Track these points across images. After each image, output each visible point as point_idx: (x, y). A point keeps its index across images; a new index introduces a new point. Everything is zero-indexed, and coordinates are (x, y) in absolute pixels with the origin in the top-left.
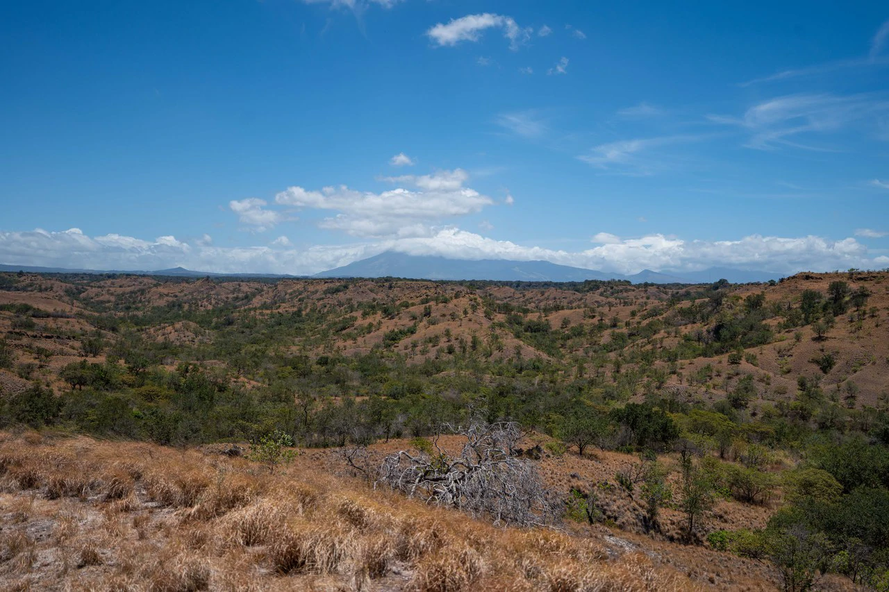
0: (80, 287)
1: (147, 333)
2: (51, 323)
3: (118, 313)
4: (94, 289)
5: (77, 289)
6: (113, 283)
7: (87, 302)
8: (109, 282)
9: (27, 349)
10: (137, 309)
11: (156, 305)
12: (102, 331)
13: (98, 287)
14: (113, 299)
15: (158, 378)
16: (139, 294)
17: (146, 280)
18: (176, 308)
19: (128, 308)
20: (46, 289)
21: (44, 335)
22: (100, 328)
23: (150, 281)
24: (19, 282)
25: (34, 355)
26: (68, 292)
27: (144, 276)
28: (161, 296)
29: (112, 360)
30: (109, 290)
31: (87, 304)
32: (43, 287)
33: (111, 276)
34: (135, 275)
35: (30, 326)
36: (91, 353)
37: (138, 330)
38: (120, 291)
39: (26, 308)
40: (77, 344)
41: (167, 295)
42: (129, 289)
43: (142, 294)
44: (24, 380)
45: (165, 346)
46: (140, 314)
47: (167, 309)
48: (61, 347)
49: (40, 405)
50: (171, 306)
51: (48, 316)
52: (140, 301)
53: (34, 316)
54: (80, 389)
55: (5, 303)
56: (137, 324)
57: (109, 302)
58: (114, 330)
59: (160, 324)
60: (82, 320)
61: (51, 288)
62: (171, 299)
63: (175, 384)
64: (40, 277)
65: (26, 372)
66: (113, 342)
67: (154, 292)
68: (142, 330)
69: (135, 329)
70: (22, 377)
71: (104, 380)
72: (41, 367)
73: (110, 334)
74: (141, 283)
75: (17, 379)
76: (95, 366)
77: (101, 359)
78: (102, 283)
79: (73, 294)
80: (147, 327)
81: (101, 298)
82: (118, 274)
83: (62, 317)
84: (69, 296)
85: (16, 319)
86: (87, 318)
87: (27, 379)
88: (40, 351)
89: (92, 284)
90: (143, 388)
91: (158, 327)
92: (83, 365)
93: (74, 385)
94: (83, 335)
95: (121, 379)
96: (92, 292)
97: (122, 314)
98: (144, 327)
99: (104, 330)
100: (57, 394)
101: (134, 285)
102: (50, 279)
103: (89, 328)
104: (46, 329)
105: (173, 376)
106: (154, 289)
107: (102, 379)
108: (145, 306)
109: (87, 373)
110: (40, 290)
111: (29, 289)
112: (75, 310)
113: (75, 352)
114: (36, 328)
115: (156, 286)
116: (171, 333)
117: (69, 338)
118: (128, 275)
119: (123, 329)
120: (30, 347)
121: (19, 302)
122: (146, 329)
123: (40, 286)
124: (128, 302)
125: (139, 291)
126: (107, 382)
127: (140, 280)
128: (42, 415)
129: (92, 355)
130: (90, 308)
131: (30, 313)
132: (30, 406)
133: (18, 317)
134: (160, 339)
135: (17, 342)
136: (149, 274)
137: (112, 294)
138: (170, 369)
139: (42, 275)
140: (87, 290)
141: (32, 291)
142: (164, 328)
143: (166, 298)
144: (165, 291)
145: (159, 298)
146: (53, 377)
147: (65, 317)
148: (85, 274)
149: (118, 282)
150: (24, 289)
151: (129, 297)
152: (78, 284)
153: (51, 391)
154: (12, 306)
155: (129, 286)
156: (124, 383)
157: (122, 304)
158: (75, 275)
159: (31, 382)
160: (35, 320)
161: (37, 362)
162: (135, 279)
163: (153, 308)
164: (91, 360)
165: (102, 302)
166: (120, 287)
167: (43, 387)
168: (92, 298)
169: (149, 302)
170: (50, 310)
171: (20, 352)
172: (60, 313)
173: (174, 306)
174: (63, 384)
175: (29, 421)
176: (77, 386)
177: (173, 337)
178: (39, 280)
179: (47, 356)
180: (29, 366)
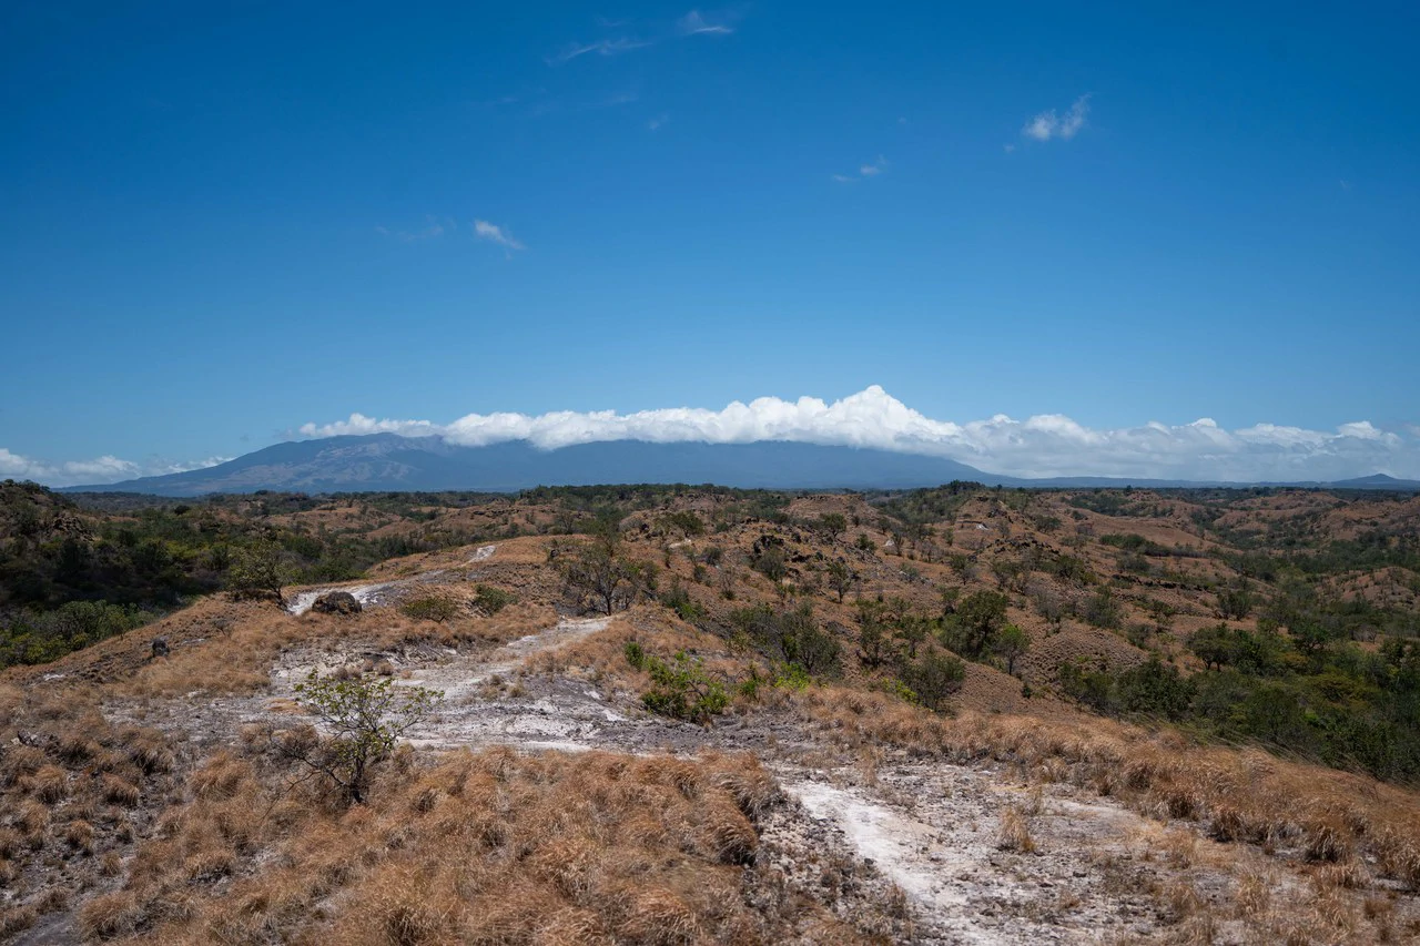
0: (1213, 509)
1: (1324, 586)
2: (1171, 564)
3: (1275, 552)
4: (1234, 512)
5: (1209, 513)
6: (1264, 503)
7: (1224, 533)
8: (1258, 501)
9: (1139, 602)
10: (1305, 544)
11: (1338, 538)
12: (1249, 580)
13: (1242, 509)
14: (1265, 528)
15: (1347, 663)
16: (1308, 520)
17: (1319, 497)
18: (1375, 544)
19: (1291, 543)
20: (1164, 514)
21: (1163, 582)
22: (1247, 574)
23: (1327, 499)
24: (1127, 502)
25: (1150, 612)
26: (1196, 518)
27: (1317, 490)
28: (1347, 523)
29: (1267, 629)
30: (1257, 515)
31: (1224, 536)
32: (1160, 509)
33: (1262, 491)
34: (1303, 489)
35: (1143, 568)
36: (1233, 613)
37: (1309, 580)
38: (1276, 514)
39: (1136, 542)
40: (1212, 599)
41: (1359, 522)
42: (1291, 512)
43: (1314, 520)
44: (1137, 649)
45: (1358, 609)
46: (1311, 553)
47: (1359, 546)
48: (1187, 601)
49: (1160, 689)
50: (1367, 540)
51: (1167, 553)
52: (1312, 532)
53: (1147, 553)
54: (1219, 670)
55: (1109, 534)
56: (1306, 570)
57: (1259, 532)
58: (1268, 578)
59: (1346, 572)
60: (1217, 562)
61: (1171, 512)
62: (1365, 529)
63: (1379, 676)
64: (1154, 495)
65: (1139, 637)
66: (1268, 597)
67: (1334, 516)
68: (1316, 580)
69: (1304, 578)
70: (1134, 644)
71: (1254, 658)
72: (1160, 630)
73: (1261, 585)
74: (1311, 502)
75: (1127, 646)
76: (1240, 633)
77: (1249, 625)
78: (1247, 503)
79: (1204, 521)
80: (1324, 575)
81: (1246, 527)
82: (1273, 487)
83: (1187, 555)
84: (1198, 523)
85: (1123, 558)
86: (1226, 558)
87: (1141, 647)
88: (1158, 608)
89: (1232, 505)
90: (1322, 678)
91: (1343, 576)
92: (1222, 632)
93: (1209, 663)
94: (1220, 585)
95: (1282, 659)
96: (1231, 516)
97: (1281, 552)
98: (1318, 575)
99: (1253, 577)
100: (1185, 674)
101: (1300, 505)
102: (1169, 498)
103: (1230, 574)
104: (1165, 574)
105: (1374, 663)
106: (1333, 513)
107: (1251, 656)
108: (1319, 540)
109: (1228, 646)
110: (1156, 515)
111: (1141, 513)
112: (1207, 544)
113: (1209, 610)
114: (1151, 570)
115: (1339, 506)
116: (1367, 586)
117: (1198, 589)
118: (1290, 490)
119: (1283, 577)
120: (1143, 599)
121: (1125, 533)
122: (1322, 578)
123: (1155, 508)
124: (1292, 533)
125: (1308, 516)
126: (1259, 664)
127: (1311, 496)
128: (1164, 704)
129: (1235, 617)
130: (1229, 543)
131: (1142, 548)
132: (1147, 688)
133: (1126, 554)
134: (1348, 596)
135: (1126, 591)
136: (1323, 486)
137: (1264, 521)
138: (1368, 648)
139: (1158, 491)
140: (1223, 513)
141: (1143, 516)
142: (1355, 577)
143: (1356, 528)
144: (1356, 515)
145: (1345, 527)
146: (1177, 648)
147: (1192, 556)
148: (1220, 489)
149: (1273, 500)
150: (1133, 513)
151: (1292, 524)
152: (1211, 505)
153: (1175, 669)
154: (1118, 538)
155: (1292, 508)
156: (1289, 665)
157: (1280, 535)
158: (1206, 491)
159: (1147, 653)
160: (1149, 559)
161: (1153, 622)
162: (1302, 497)
163: (1335, 543)
164: (1233, 625)
165: (1249, 533)
166: (1278, 508)
167: (1164, 662)
168: (1232, 527)
169: (1326, 534)
170: (1170, 544)
171: (1130, 607)
172: (1184, 549)
173: (1371, 540)
174: (1192, 659)
175: (1145, 710)
176: (1214, 665)
177: (1371, 593)
178: (1154, 499)
179: (1168, 615)
180: (1143, 628)
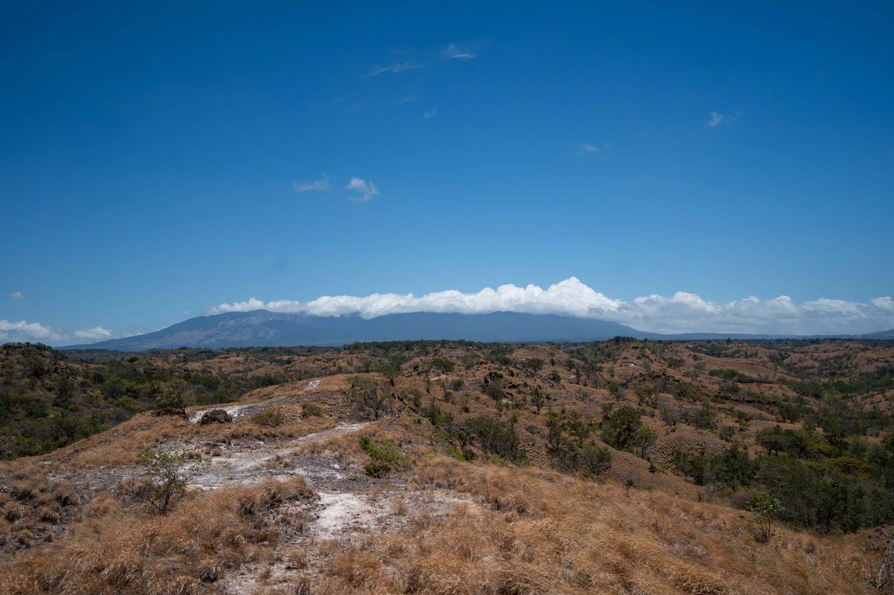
0: (783, 353)
1: (853, 401)
2: (754, 388)
3: (823, 380)
4: (797, 354)
5: (781, 355)
6: (816, 349)
7: (790, 368)
8: (813, 347)
9: (729, 412)
10: (843, 375)
11: (864, 371)
12: (804, 398)
13: (802, 353)
14: (817, 364)
15: (859, 450)
16: (845, 359)
17: (852, 345)
18: (888, 375)
19: (833, 374)
20: (751, 356)
21: (746, 399)
22: (803, 394)
23: (857, 346)
24: (728, 349)
25: (736, 419)
26: (772, 358)
27: (850, 340)
28: (869, 361)
29: (809, 429)
30: (812, 356)
31: (791, 370)
32: (749, 353)
33: (815, 341)
34: (840, 339)
35: (736, 390)
36: (788, 419)
37: (844, 398)
38: (824, 356)
39: (732, 374)
40: (776, 409)
41: (877, 360)
42: (832, 355)
43: (848, 359)
44: (724, 442)
45: (874, 416)
46: (846, 380)
47: (876, 375)
48: (759, 411)
49: (736, 467)
50: (882, 372)
51: (752, 381)
52: (846, 367)
53: (739, 381)
54: (776, 454)
55: (715, 369)
56: (841, 391)
57: (812, 367)
58: (817, 396)
59: (867, 392)
60: (784, 386)
61: (756, 354)
62: (881, 365)
63: (881, 458)
64: (745, 344)
65: (727, 434)
66: (816, 409)
67: (862, 357)
68: (848, 397)
69: (840, 396)
70: (722, 439)
71: (800, 447)
72: (741, 430)
73: (812, 400)
74: (847, 347)
75: (717, 440)
76: (789, 433)
77: (797, 426)
78: (805, 348)
79: (777, 360)
80: (853, 394)
81: (805, 364)
82: (822, 338)
83: (765, 382)
84: (773, 362)
85: (724, 384)
86: (789, 384)
87: (727, 440)
88: (741, 416)
89: (796, 350)
90: (840, 459)
91: (865, 395)
92: (777, 430)
93: (770, 450)
94: (786, 401)
95: (816, 447)
96: (795, 357)
97: (826, 380)
98: (849, 395)
99: (807, 396)
100: (752, 456)
101: (839, 350)
102: (755, 346)
103: (792, 394)
104: (749, 394)
105: (877, 449)
106: (861, 354)
107: (797, 446)
108: (852, 372)
109: (781, 439)
110: (746, 357)
111: (737, 355)
112: (779, 375)
113: (773, 417)
114: (741, 392)
115: (863, 350)
116: (880, 402)
117: (769, 403)
118: (833, 340)
119: (826, 395)
120: (731, 410)
121: (725, 369)
122: (852, 396)
123: (746, 353)
124: (833, 368)
125: (844, 356)
126: (803, 449)
127: (847, 344)
128: (738, 476)
129: (790, 421)
130: (793, 374)
131: (736, 378)
132: (727, 466)
133: (726, 382)
134: (868, 408)
135: (721, 405)
136: (856, 338)
137: (816, 360)
138: (873, 441)
139: (748, 342)
140: (789, 356)
141: (739, 357)
142: (873, 396)
143: (875, 364)
144: (875, 356)
145: (867, 363)
146: (752, 440)
147: (768, 383)
148: (788, 340)
149: (822, 347)
150: (732, 356)
151: (834, 362)
152: (782, 350)
153: (746, 454)
154: (721, 371)
155: (833, 351)
156: (821, 452)
157: (826, 369)
158: (779, 341)
159: (730, 444)
160: (740, 385)
161: (738, 425)
162: (840, 345)
163: (861, 374)
164: (786, 426)
165: (806, 368)
166: (824, 352)
167: (741, 449)
168: (796, 364)
169: (856, 368)
170: (755, 376)
171: (723, 415)
172: (762, 379)
173: (885, 372)
174: (760, 448)
175: (726, 480)
176: (773, 451)
177: (883, 406)
178: (745, 347)
179: (747, 420)
180: (730, 429)
